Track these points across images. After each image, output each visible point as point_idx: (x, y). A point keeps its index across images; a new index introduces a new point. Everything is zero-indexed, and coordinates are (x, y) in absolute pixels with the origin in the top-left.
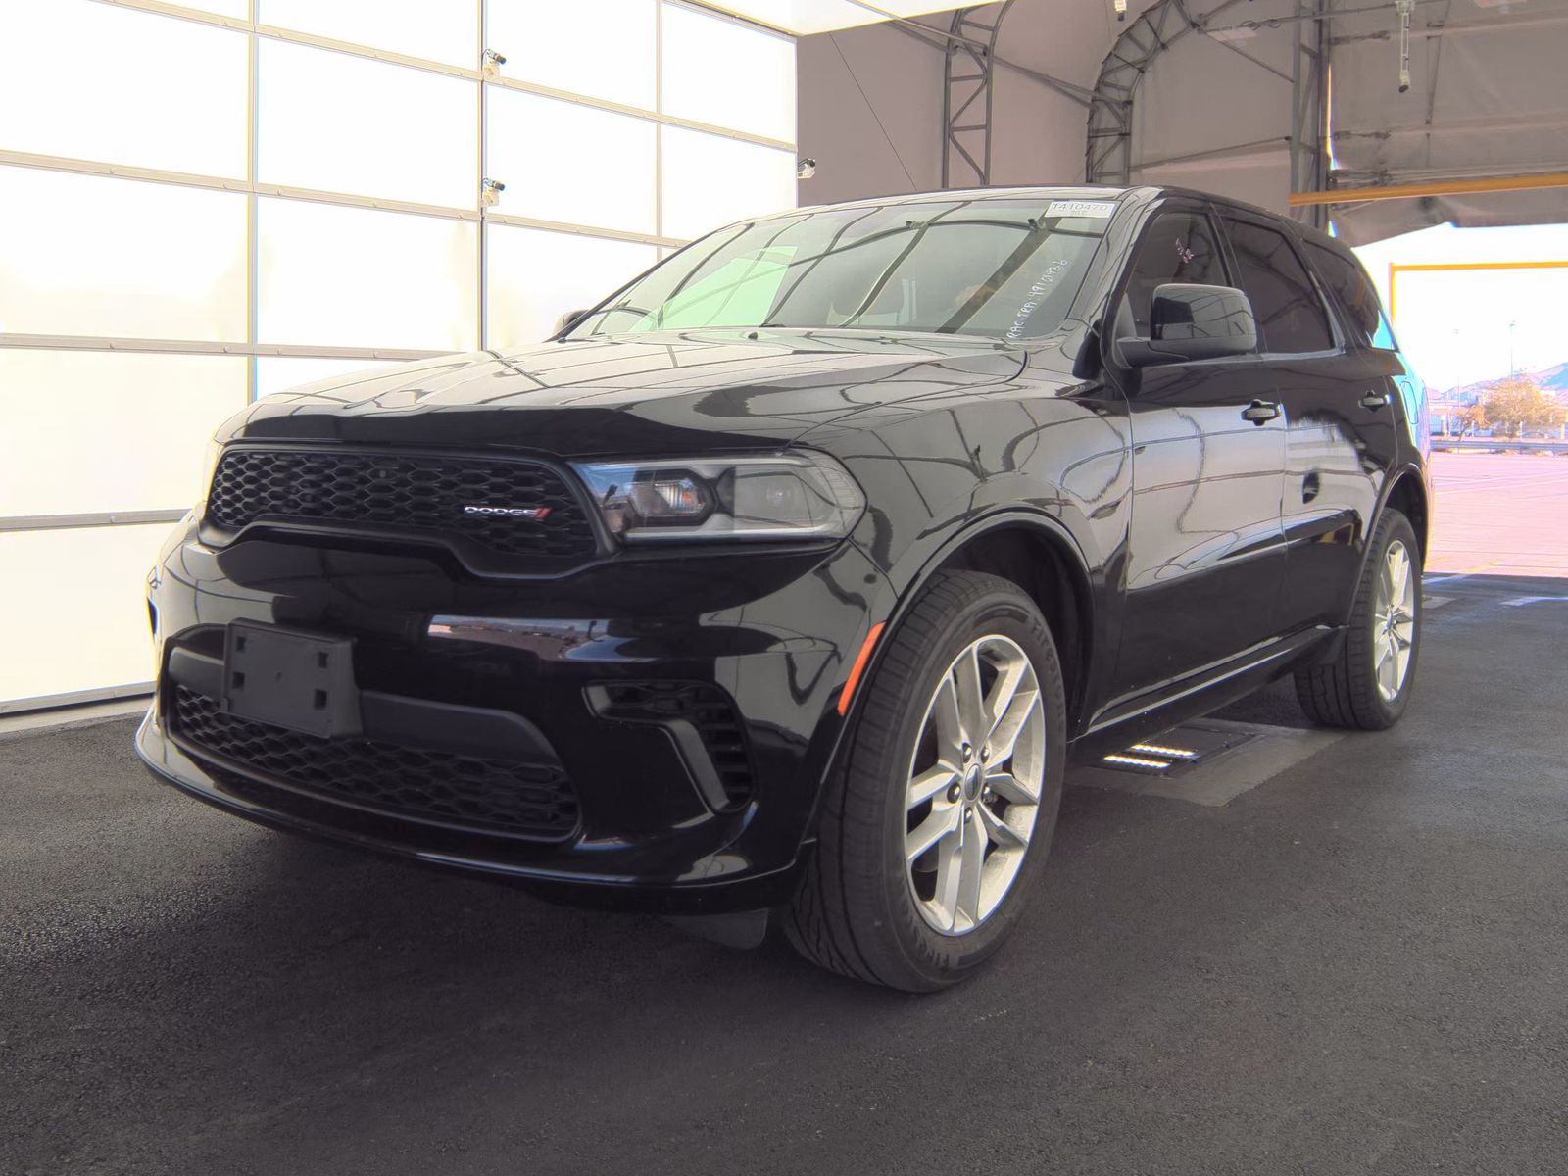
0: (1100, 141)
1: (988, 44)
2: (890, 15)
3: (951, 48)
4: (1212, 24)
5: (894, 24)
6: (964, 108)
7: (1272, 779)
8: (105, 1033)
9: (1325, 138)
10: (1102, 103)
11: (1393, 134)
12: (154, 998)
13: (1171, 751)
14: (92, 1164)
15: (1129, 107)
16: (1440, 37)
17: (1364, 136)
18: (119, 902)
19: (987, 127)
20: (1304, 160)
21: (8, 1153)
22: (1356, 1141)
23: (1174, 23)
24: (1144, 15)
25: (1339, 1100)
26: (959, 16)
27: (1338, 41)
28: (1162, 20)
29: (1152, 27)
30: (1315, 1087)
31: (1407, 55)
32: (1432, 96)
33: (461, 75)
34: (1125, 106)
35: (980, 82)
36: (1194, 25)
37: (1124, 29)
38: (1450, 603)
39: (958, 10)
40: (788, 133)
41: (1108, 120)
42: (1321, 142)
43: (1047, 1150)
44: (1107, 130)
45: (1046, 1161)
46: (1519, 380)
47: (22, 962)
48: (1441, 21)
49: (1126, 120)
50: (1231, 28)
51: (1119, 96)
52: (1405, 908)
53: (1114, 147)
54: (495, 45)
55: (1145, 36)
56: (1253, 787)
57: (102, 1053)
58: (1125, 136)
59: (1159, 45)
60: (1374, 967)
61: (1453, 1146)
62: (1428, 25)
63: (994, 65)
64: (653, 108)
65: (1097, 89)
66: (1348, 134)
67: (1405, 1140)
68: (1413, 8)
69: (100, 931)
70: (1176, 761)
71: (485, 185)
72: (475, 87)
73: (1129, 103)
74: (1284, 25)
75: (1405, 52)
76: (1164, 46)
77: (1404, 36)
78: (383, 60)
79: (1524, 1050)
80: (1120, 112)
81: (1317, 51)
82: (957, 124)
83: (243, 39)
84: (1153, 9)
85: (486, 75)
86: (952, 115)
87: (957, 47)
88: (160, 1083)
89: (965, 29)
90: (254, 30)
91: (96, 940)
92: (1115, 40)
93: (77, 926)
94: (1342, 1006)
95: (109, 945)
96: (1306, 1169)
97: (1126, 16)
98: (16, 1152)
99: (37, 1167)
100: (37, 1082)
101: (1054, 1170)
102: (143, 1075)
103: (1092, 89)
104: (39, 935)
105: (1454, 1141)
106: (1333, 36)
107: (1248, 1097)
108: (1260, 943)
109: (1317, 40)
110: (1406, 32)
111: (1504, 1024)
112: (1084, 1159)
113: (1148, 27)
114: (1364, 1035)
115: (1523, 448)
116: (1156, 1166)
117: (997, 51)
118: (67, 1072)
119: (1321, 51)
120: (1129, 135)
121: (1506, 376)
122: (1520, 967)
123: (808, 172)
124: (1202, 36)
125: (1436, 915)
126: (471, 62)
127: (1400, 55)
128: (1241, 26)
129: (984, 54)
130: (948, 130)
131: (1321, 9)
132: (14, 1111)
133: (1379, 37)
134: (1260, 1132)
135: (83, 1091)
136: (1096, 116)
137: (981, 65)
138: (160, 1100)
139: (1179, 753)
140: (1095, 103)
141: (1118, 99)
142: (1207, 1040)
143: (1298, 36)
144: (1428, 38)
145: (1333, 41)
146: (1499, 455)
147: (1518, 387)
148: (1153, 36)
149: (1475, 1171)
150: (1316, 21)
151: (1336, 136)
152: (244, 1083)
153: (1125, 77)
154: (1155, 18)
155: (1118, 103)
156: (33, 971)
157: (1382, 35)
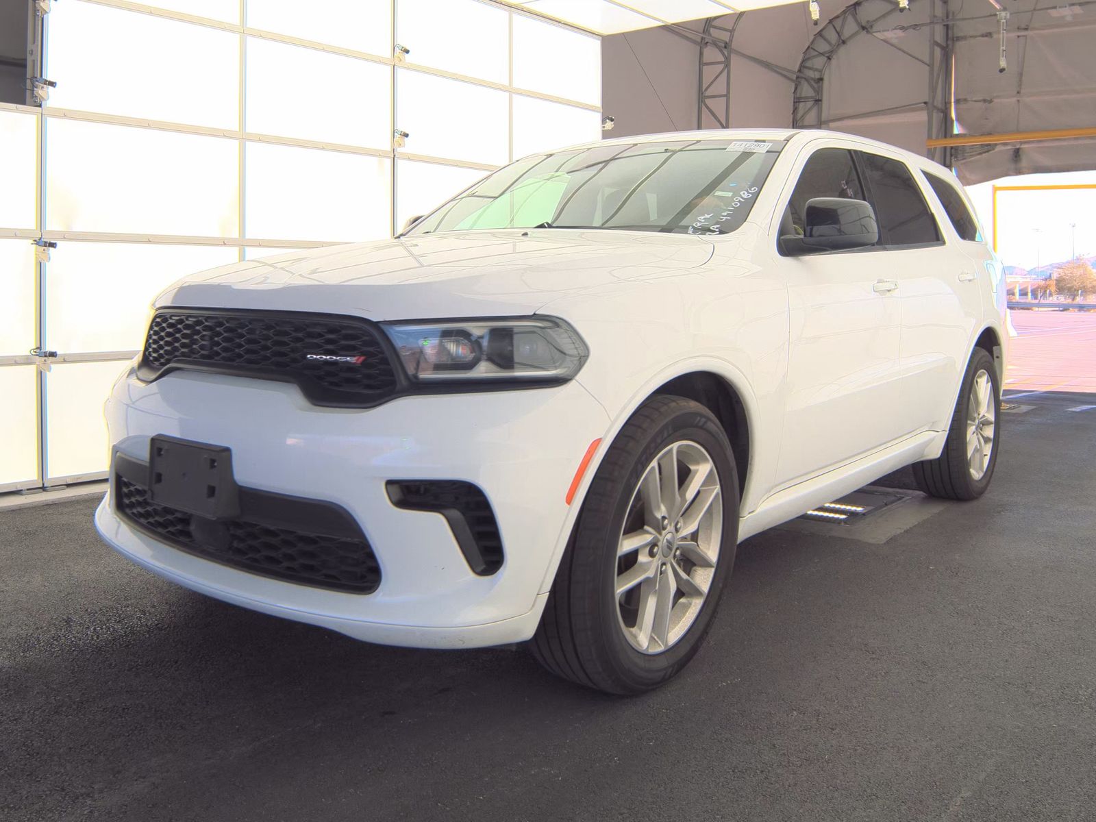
0: (801, 105)
1: (728, 41)
2: (663, 22)
3: (703, 44)
4: (875, 29)
5: (666, 28)
6: (712, 83)
7: (915, 526)
8: (145, 693)
9: (950, 103)
10: (803, 80)
11: (995, 100)
12: (176, 671)
13: (848, 508)
14: (136, 780)
15: (821, 82)
16: (1026, 36)
17: (976, 101)
18: (154, 607)
19: (727, 96)
20: (937, 117)
21: (81, 772)
22: (971, 765)
23: (850, 27)
24: (831, 22)
25: (960, 738)
26: (709, 22)
27: (958, 39)
28: (843, 25)
29: (836, 30)
30: (943, 729)
31: (1004, 48)
32: (1021, 75)
33: (380, 61)
34: (818, 82)
35: (722, 66)
36: (864, 28)
37: (818, 31)
38: (1033, 409)
39: (708, 19)
40: (596, 98)
41: (807, 90)
42: (948, 106)
43: (767, 770)
44: (806, 98)
45: (766, 778)
46: (1078, 263)
47: (90, 647)
48: (1027, 26)
49: (819, 91)
50: (888, 30)
51: (815, 75)
52: (1003, 611)
53: (810, 109)
54: (402, 41)
55: (832, 36)
56: (902, 531)
57: (143, 706)
58: (818, 101)
59: (841, 41)
60: (982, 650)
61: (1035, 768)
62: (1018, 28)
63: (732, 55)
64: (506, 83)
65: (800, 71)
66: (965, 100)
67: (1003, 764)
68: (1008, 17)
69: (141, 626)
70: (853, 514)
71: (396, 134)
72: (389, 69)
73: (821, 79)
74: (923, 28)
75: (1003, 46)
76: (844, 42)
77: (1002, 36)
78: (328, 52)
79: (1081, 704)
80: (815, 85)
81: (945, 45)
82: (708, 93)
83: (236, 38)
84: (837, 17)
85: (397, 62)
86: (704, 86)
87: (707, 43)
88: (181, 727)
89: (712, 30)
90: (243, 31)
91: (139, 632)
92: (812, 38)
93: (126, 623)
94: (961, 676)
95: (147, 636)
96: (938, 783)
97: (819, 22)
98: (86, 772)
99: (100, 782)
100: (100, 726)
101: (772, 784)
102: (170, 721)
103: (797, 71)
104: (102, 629)
105: (1036, 765)
106: (955, 36)
107: (899, 736)
108: (907, 634)
109: (945, 40)
110: (1003, 33)
111: (1068, 687)
112: (791, 776)
113: (834, 30)
114: (976, 695)
115: (1081, 308)
116: (838, 781)
117: (734, 45)
118: (120, 719)
119: (947, 46)
120: (821, 100)
121: (1070, 259)
122: (1079, 650)
123: (609, 125)
124: (870, 35)
125: (1023, 616)
126: (387, 53)
127: (999, 48)
128: (895, 29)
129: (725, 47)
130: (701, 97)
131: (947, 17)
132: (85, 745)
133: (986, 36)
134: (907, 759)
135: (131, 732)
136: (799, 88)
137: (723, 54)
138: (181, 738)
139: (853, 508)
140: (799, 78)
141: (813, 76)
142: (872, 698)
143: (933, 35)
144: (1018, 37)
145: (955, 39)
146: (1065, 312)
147: (1079, 266)
148: (837, 35)
149: (1049, 784)
150: (944, 25)
151: (957, 101)
152: (237, 727)
153: (818, 62)
154: (838, 23)
155: (812, 79)
156: (97, 653)
157: (989, 35)
